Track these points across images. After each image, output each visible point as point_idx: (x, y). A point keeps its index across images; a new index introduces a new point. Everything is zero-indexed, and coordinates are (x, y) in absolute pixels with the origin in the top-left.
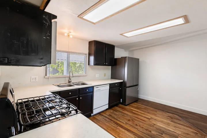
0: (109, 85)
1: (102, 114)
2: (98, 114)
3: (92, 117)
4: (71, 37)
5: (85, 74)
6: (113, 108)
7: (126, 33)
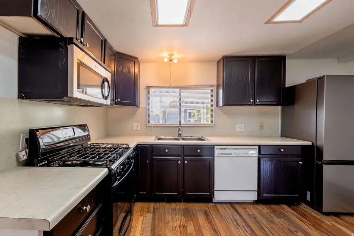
0: (257, 147)
1: (237, 206)
2: (229, 205)
3: (214, 204)
4: (175, 61)
5: (209, 123)
6: (274, 207)
7: (279, 12)
